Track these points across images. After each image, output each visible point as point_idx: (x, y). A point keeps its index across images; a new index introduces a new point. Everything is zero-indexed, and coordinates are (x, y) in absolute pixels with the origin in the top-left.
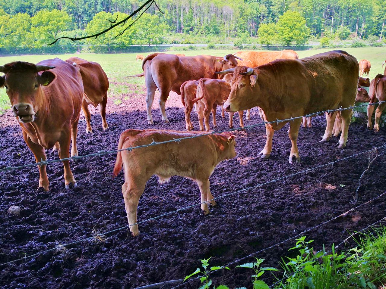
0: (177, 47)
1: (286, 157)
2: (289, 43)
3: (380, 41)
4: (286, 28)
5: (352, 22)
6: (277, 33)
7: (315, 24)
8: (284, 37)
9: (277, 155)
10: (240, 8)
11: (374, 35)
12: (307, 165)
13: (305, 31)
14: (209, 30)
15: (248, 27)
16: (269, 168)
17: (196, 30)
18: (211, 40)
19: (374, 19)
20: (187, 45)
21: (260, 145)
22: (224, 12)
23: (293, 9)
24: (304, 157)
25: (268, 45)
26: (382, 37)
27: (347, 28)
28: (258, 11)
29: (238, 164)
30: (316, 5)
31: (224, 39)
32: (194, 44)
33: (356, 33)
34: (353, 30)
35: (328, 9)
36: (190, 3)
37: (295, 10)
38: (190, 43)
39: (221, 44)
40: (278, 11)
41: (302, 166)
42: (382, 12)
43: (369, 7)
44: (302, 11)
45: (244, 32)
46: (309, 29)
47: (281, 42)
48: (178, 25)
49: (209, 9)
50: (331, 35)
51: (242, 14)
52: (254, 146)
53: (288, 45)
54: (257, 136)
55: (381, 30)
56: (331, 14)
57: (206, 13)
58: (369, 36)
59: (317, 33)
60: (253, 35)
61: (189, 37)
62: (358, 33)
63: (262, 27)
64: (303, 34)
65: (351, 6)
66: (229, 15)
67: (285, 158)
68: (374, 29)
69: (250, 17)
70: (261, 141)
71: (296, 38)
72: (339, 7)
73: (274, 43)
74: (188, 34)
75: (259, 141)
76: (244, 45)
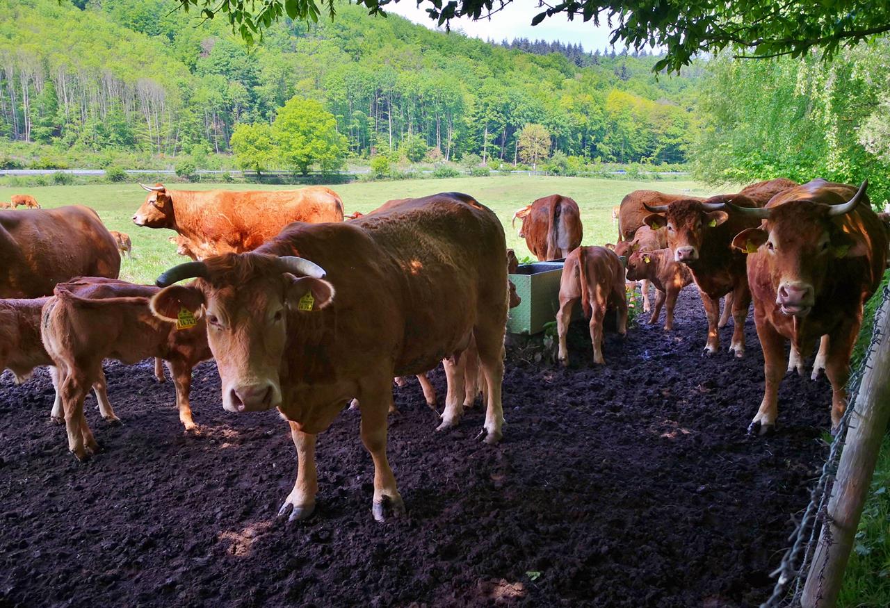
0: (18, 178)
1: (362, 501)
2: (306, 169)
3: (483, 165)
4: (296, 134)
5: (427, 126)
6: (277, 144)
7: (355, 129)
8: (294, 154)
9: (336, 499)
10: (181, 85)
11: (471, 152)
12: (425, 520)
13: (337, 143)
14: (107, 136)
15: (207, 131)
16: (322, 554)
17: (69, 135)
18: (114, 161)
19: (469, 121)
20: (49, 171)
21: (282, 469)
22: (141, 93)
23: (305, 94)
24: (413, 493)
25: (259, 173)
26: (487, 157)
27: (421, 137)
28: (226, 95)
29: (223, 554)
30: (353, 88)
31: (149, 158)
32: (67, 169)
33: (438, 148)
34: (432, 143)
35: (379, 97)
36: (46, 68)
37: (311, 97)
38: (55, 167)
39: (143, 169)
40: (272, 97)
41: (414, 525)
42: (482, 108)
43: (456, 97)
44: (325, 100)
45: (199, 142)
46: (344, 139)
47: (289, 166)
48: (16, 120)
49: (100, 83)
50: (390, 151)
51: (187, 99)
52: (265, 477)
53: (305, 172)
54: (268, 437)
55: (483, 143)
56: (385, 109)
57: (94, 92)
58: (463, 155)
59: (361, 147)
60: (222, 150)
61: (52, 152)
62: (441, 148)
63: (241, 131)
64: (333, 148)
65: (421, 93)
66: (155, 100)
67: (362, 506)
68: (470, 141)
69: (207, 108)
70: (284, 454)
71: (319, 156)
72: (399, 93)
73: (273, 168)
74: (49, 143)
75: (276, 453)
76: (201, 172)
